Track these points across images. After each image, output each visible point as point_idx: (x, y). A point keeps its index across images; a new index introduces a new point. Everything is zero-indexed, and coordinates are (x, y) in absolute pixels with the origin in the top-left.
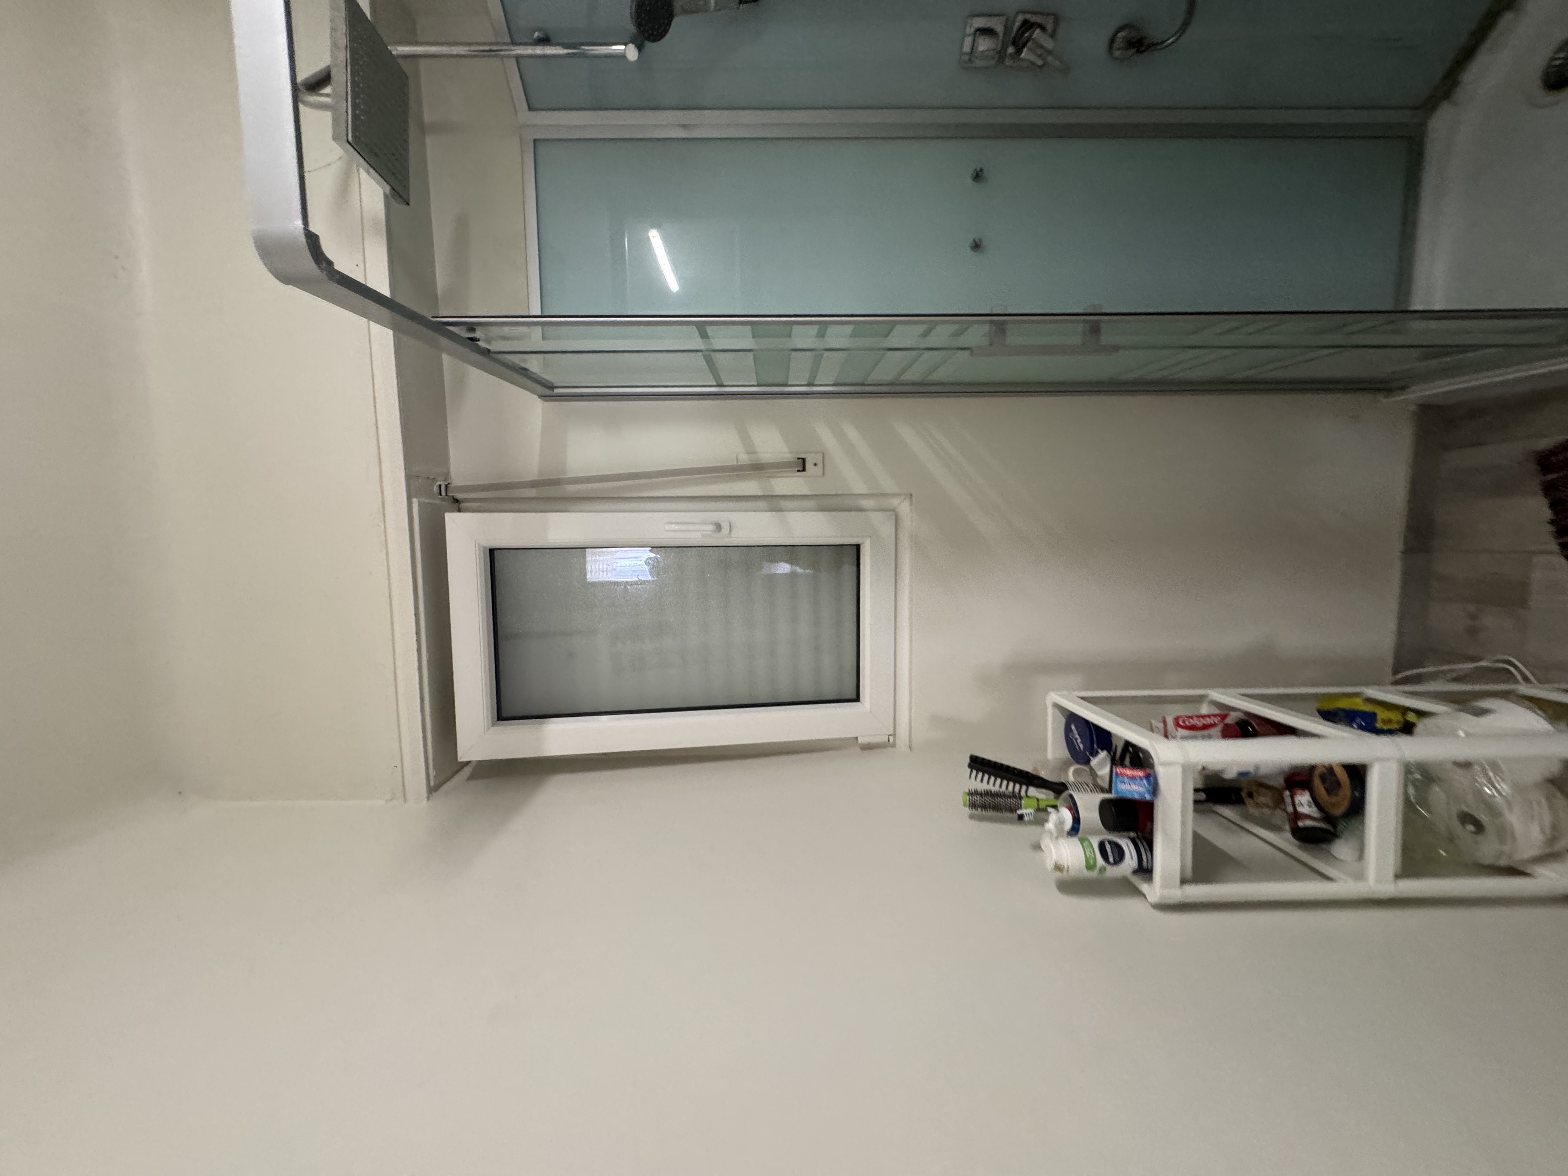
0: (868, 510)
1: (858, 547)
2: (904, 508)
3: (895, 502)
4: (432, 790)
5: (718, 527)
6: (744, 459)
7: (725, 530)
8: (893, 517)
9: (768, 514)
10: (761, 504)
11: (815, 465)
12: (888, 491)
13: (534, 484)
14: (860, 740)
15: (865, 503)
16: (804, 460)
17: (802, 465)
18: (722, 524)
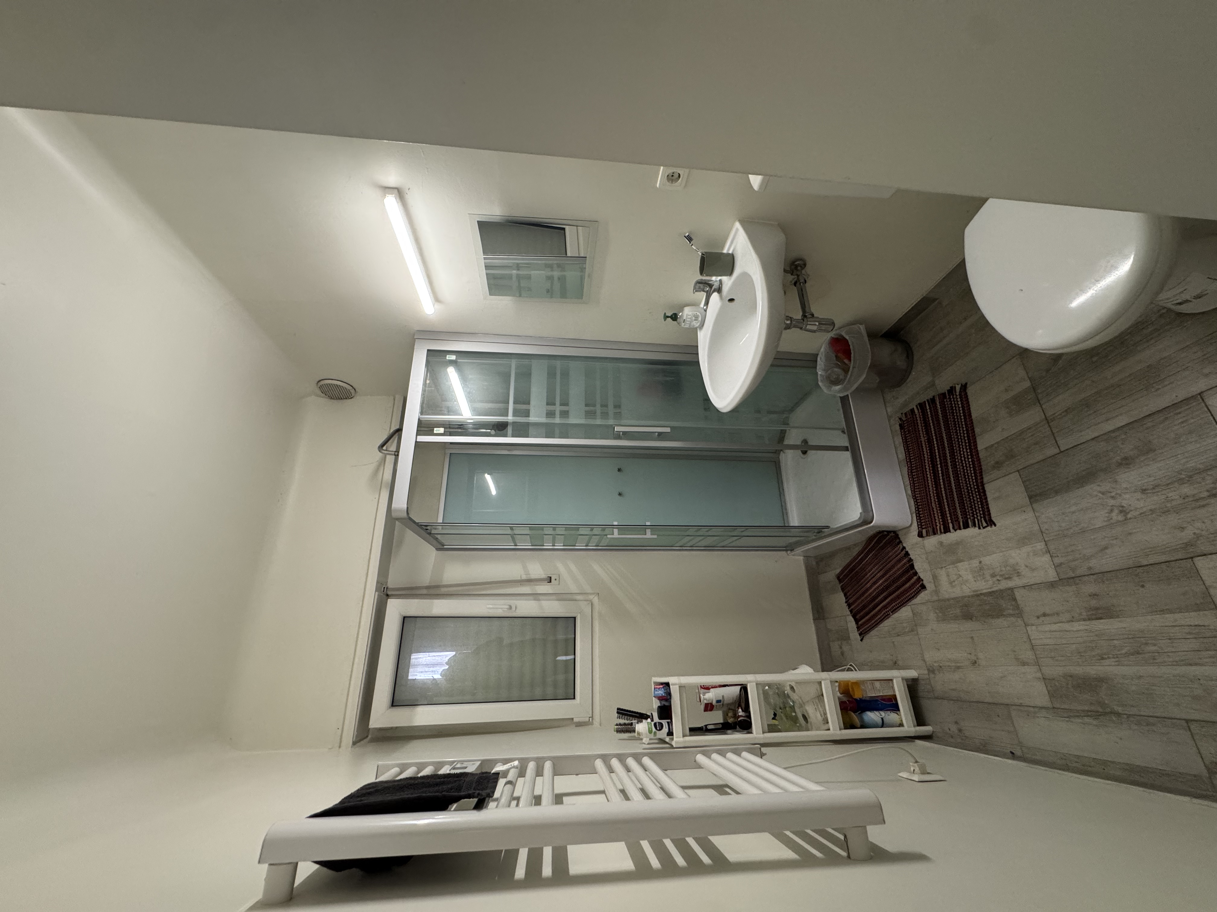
0: (578, 601)
1: (575, 618)
2: (596, 600)
3: (591, 597)
4: (354, 743)
5: (510, 608)
6: (524, 577)
7: (514, 608)
8: (590, 604)
9: (533, 601)
10: (531, 597)
11: (556, 580)
12: (588, 592)
13: (428, 588)
14: (575, 720)
15: (579, 597)
16: (551, 577)
17: (550, 580)
18: (512, 606)
